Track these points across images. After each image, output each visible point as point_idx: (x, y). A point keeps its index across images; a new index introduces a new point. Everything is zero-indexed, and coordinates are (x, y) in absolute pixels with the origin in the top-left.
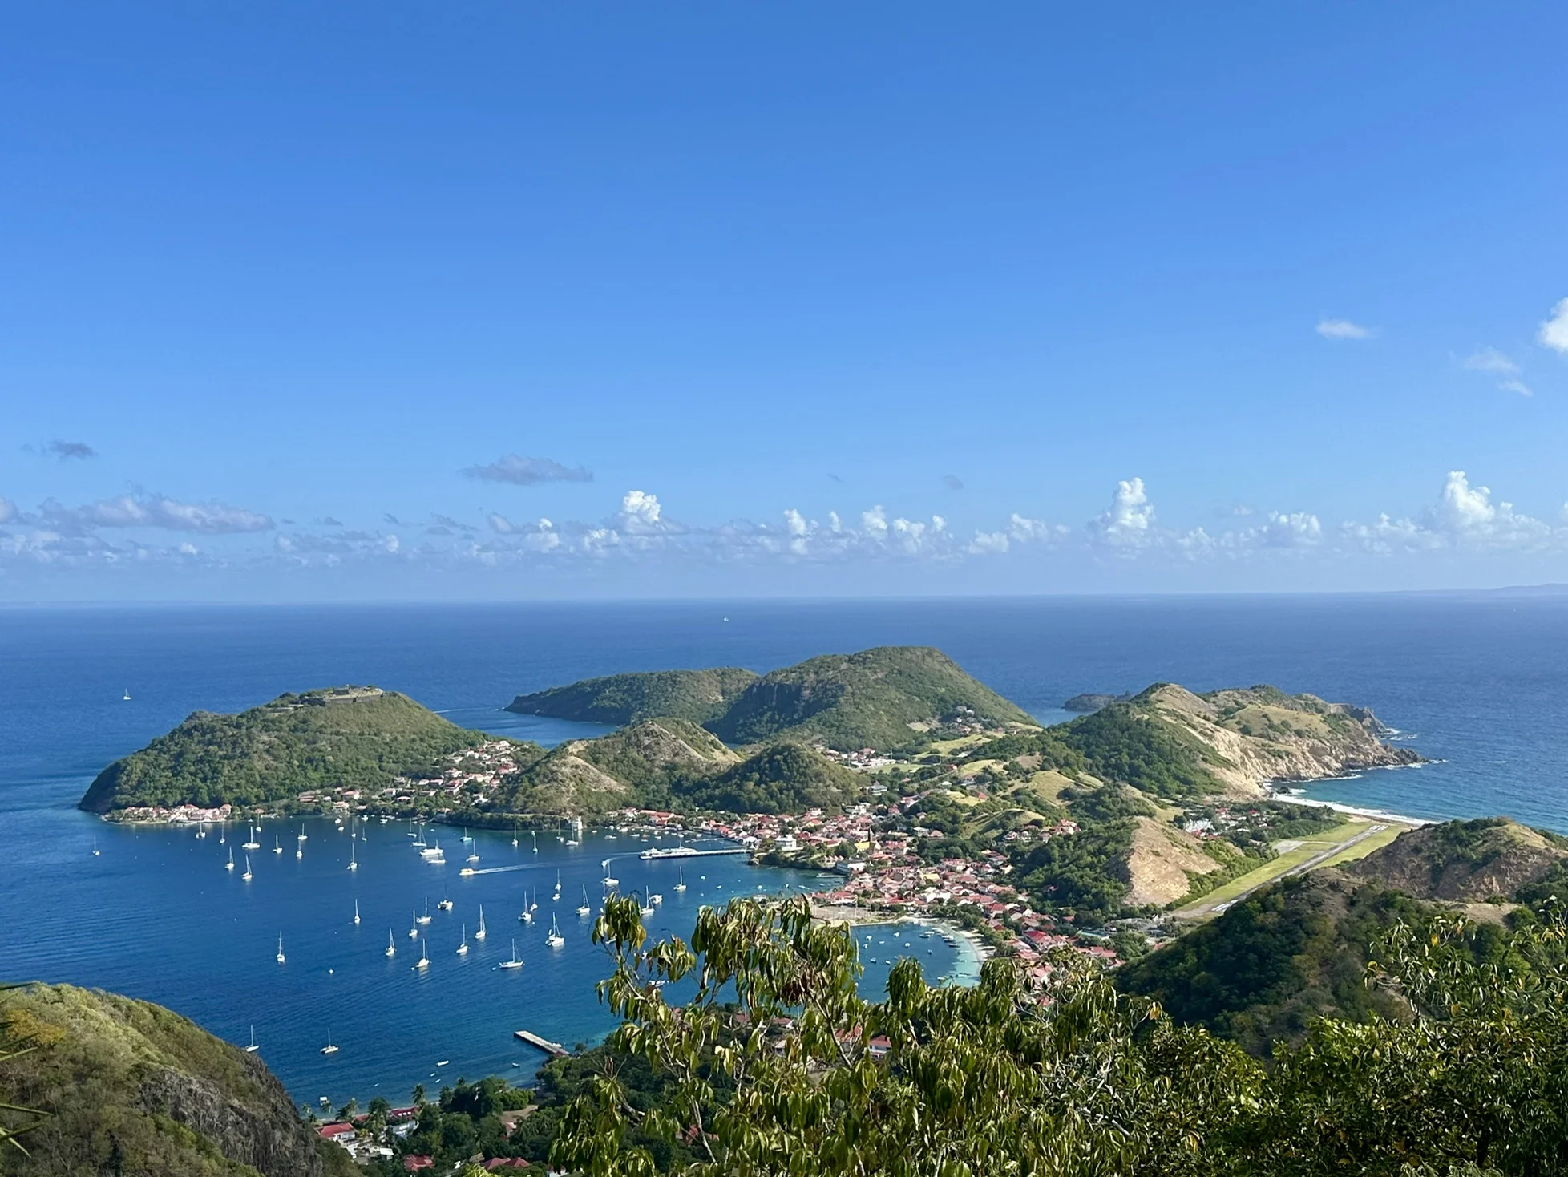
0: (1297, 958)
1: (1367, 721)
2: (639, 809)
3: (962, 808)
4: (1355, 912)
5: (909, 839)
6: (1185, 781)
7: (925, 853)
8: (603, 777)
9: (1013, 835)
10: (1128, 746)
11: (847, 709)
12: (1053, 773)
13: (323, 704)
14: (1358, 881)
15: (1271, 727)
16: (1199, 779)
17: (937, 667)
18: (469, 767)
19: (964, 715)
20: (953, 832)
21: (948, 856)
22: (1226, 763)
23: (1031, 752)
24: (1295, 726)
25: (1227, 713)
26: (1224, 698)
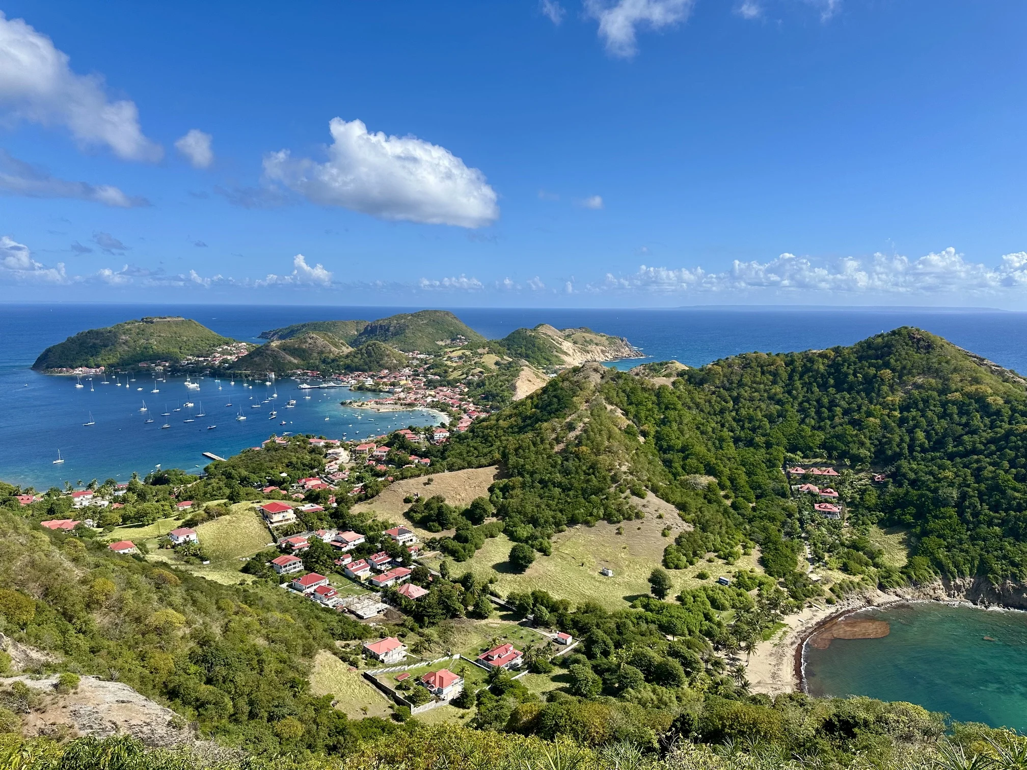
0: (575, 399)
1: (624, 343)
2: (303, 370)
3: (450, 367)
4: (604, 381)
5: (425, 380)
6: (548, 360)
7: (430, 384)
8: (287, 356)
9: (470, 377)
10: (525, 346)
11: (409, 335)
12: (493, 356)
13: (152, 322)
14: (606, 368)
15: (585, 341)
16: (554, 359)
17: (450, 319)
18: (223, 353)
19: (460, 339)
20: (446, 377)
21: (441, 386)
22: (566, 354)
23: (484, 348)
24: (595, 341)
25: (569, 336)
26: (567, 332)
